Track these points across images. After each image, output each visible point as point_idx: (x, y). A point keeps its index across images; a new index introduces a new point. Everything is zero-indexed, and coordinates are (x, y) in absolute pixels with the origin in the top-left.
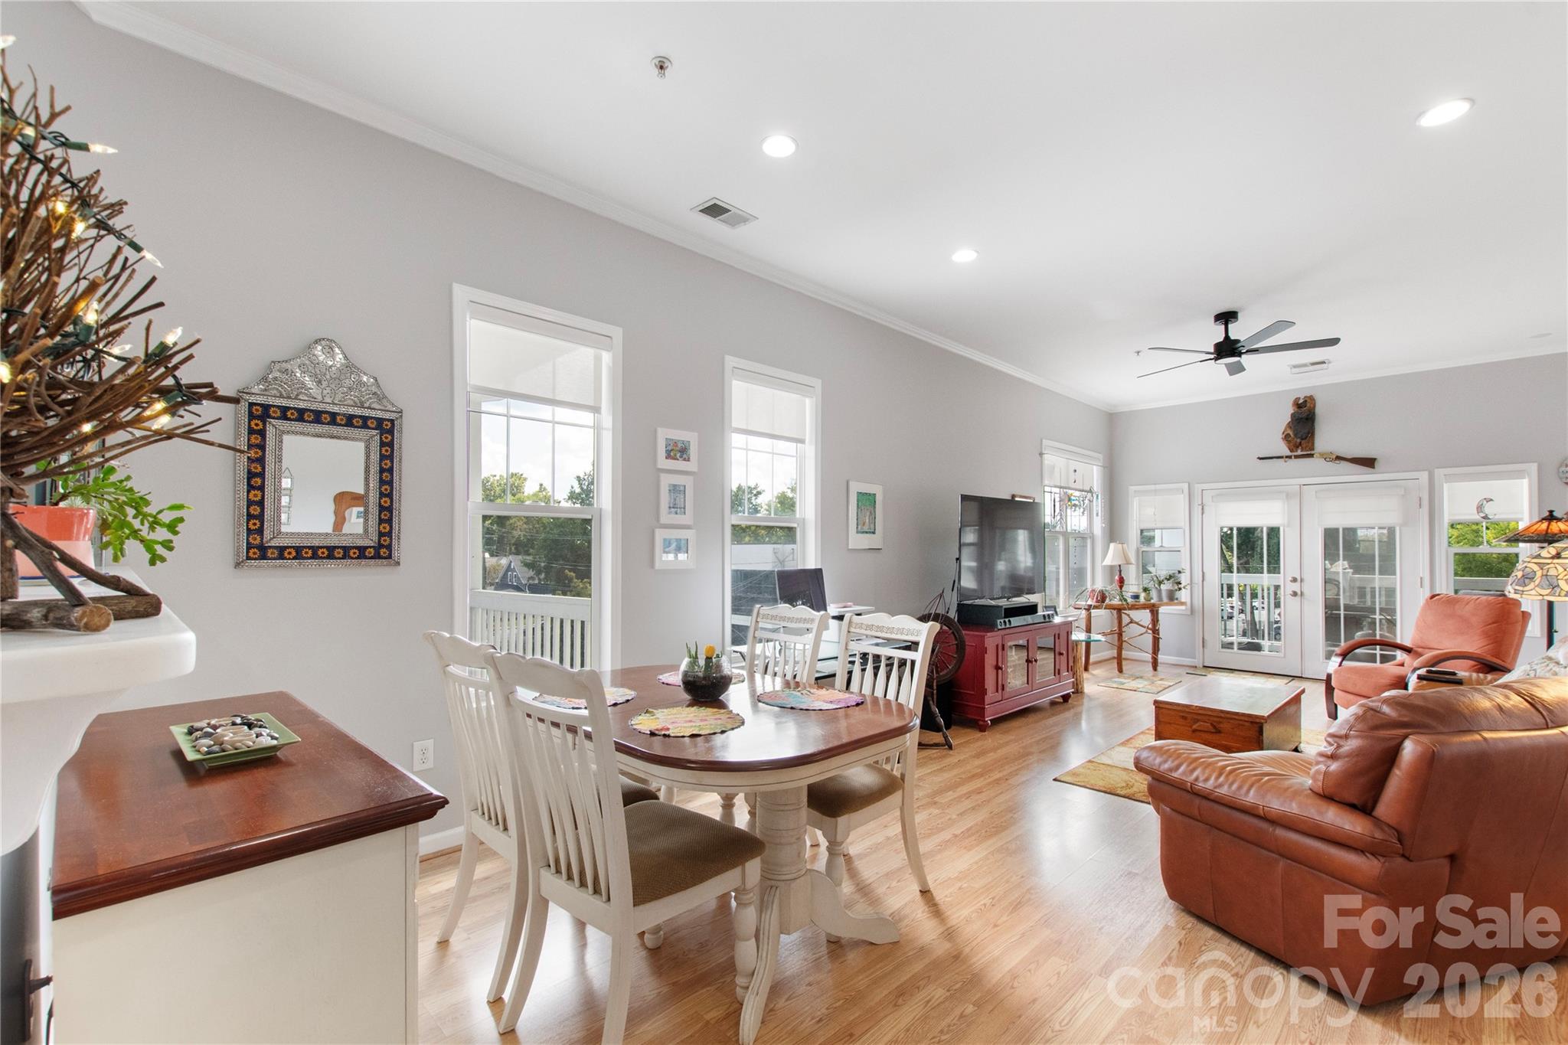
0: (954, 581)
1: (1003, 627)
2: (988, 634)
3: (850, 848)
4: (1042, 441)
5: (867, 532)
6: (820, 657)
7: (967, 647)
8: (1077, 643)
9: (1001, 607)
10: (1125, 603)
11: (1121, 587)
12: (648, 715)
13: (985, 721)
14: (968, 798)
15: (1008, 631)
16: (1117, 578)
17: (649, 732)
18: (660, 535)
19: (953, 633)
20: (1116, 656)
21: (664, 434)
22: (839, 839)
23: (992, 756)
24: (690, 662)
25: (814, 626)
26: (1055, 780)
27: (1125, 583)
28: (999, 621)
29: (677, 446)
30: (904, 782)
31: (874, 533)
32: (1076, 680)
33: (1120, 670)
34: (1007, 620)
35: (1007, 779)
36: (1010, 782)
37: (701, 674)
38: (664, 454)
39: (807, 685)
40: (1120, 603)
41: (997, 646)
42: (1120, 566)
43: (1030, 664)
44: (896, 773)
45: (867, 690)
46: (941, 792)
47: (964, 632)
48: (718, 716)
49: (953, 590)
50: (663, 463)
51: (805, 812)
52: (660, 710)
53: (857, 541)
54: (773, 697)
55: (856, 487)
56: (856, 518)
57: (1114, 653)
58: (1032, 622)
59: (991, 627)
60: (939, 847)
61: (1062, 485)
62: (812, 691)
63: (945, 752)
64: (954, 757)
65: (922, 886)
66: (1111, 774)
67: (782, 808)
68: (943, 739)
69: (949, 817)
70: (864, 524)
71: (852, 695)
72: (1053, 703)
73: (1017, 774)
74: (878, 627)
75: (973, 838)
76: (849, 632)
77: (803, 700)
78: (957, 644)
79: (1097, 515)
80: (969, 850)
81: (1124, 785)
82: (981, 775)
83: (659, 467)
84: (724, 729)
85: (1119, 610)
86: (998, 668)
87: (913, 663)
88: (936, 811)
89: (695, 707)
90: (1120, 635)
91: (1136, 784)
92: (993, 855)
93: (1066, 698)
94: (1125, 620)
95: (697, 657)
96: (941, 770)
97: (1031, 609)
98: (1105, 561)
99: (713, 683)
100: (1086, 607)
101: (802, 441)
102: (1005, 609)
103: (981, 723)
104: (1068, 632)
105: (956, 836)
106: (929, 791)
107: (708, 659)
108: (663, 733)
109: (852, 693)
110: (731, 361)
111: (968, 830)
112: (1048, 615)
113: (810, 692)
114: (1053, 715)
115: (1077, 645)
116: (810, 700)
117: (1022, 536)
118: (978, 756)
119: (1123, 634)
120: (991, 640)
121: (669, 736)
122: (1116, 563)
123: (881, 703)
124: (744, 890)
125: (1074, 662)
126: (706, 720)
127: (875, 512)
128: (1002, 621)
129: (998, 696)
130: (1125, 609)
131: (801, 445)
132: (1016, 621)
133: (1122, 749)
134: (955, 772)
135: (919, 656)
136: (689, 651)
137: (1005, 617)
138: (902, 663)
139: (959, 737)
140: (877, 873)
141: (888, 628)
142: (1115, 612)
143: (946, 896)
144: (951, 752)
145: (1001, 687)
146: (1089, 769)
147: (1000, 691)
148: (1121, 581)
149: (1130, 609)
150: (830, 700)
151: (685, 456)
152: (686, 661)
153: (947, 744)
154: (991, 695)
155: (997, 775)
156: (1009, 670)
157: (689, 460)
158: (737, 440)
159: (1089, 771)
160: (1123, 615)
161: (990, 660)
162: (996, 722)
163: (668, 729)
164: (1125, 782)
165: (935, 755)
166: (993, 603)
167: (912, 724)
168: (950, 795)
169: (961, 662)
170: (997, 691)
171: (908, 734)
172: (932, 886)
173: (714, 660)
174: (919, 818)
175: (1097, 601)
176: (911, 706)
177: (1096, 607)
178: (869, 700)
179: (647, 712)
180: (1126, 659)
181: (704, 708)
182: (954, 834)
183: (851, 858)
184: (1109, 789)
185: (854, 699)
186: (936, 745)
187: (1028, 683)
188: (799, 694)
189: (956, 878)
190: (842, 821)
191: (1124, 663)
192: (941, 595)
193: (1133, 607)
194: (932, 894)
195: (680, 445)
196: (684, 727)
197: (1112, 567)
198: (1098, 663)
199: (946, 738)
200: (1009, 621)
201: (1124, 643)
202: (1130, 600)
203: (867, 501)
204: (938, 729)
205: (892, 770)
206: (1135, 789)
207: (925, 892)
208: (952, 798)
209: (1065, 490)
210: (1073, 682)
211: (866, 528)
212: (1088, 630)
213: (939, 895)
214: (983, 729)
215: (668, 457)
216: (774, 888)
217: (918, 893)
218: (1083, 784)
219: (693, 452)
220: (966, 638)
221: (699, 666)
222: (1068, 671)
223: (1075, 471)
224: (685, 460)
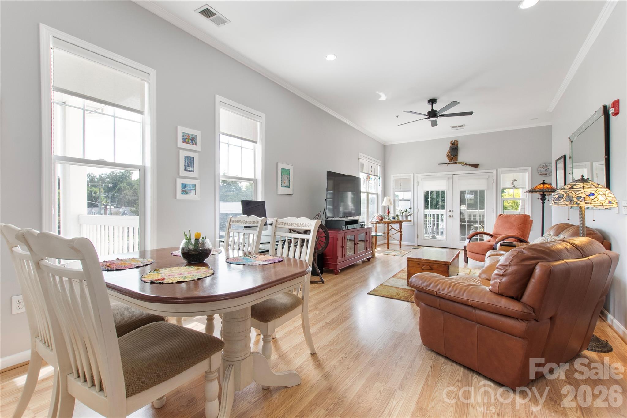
0: (324, 209)
1: (345, 229)
2: (339, 232)
3: (276, 335)
4: (359, 153)
5: (286, 187)
6: (261, 242)
7: (330, 238)
8: (373, 236)
9: (344, 221)
10: (390, 221)
11: (388, 214)
12: (155, 272)
13: (337, 270)
14: (331, 305)
15: (347, 231)
16: (387, 211)
17: (150, 282)
18: (180, 182)
19: (324, 231)
20: (386, 243)
21: (181, 130)
22: (269, 333)
23: (341, 285)
24: (186, 242)
25: (259, 225)
26: (368, 294)
27: (390, 213)
28: (343, 227)
29: (189, 137)
30: (303, 300)
31: (289, 187)
32: (373, 252)
33: (388, 248)
34: (346, 226)
35: (348, 295)
36: (350, 296)
37: (192, 248)
38: (182, 141)
39: (255, 253)
40: (388, 221)
41: (342, 237)
42: (388, 206)
43: (356, 245)
44: (300, 296)
45: (285, 255)
46: (320, 303)
47: (329, 231)
48: (199, 271)
49: (324, 213)
50: (181, 144)
51: (250, 320)
52: (164, 269)
53: (281, 190)
54: (235, 259)
55: (281, 166)
56: (281, 180)
57: (386, 241)
58: (356, 228)
59: (340, 229)
60: (319, 330)
61: (367, 173)
62: (256, 256)
63: (321, 285)
64: (325, 287)
65: (312, 352)
66: (390, 289)
67: (236, 320)
68: (320, 279)
69: (323, 315)
70: (284, 183)
71: (277, 257)
72: (363, 262)
73: (352, 293)
74: (291, 224)
75: (335, 323)
76: (276, 227)
77: (251, 261)
78: (326, 237)
79: (380, 185)
80: (333, 330)
81: (396, 294)
82: (337, 294)
83: (179, 146)
84: (200, 277)
85: (388, 223)
86: (343, 247)
87: (308, 241)
88: (318, 312)
89: (187, 266)
90: (388, 233)
91: (401, 293)
92: (344, 331)
93: (369, 259)
94: (390, 228)
95: (190, 239)
96: (320, 293)
97: (356, 222)
98: (383, 204)
99: (199, 253)
100: (376, 223)
101: (255, 142)
102: (346, 222)
103: (335, 271)
104: (370, 232)
105: (327, 323)
106: (314, 303)
107: (197, 240)
108: (160, 281)
109: (277, 256)
110: (218, 98)
111: (332, 320)
112: (363, 225)
113: (255, 257)
114: (364, 266)
115: (373, 237)
116: (255, 260)
117: (350, 195)
118: (335, 285)
119: (389, 233)
120: (340, 235)
121: (163, 283)
122: (386, 205)
123: (292, 260)
124: (210, 371)
125: (372, 244)
126: (191, 273)
127: (289, 178)
128: (344, 226)
129: (343, 259)
130: (390, 223)
131: (255, 144)
132: (350, 227)
133: (393, 279)
134: (325, 293)
135: (311, 237)
136: (186, 236)
137: (345, 225)
138: (303, 240)
139: (326, 277)
140: (290, 347)
141: (295, 224)
142: (386, 225)
143: (324, 355)
144: (323, 284)
145: (344, 255)
146: (381, 288)
147: (343, 257)
148: (389, 212)
149: (392, 223)
150: (265, 260)
151: (194, 142)
152: (184, 241)
153: (321, 281)
154: (340, 259)
155: (343, 294)
156: (347, 248)
157: (196, 145)
158: (223, 139)
159: (381, 289)
160: (389, 226)
161: (339, 244)
162: (342, 270)
163: (164, 279)
164: (396, 293)
165: (316, 286)
166: (340, 219)
167: (308, 270)
168: (324, 304)
169: (328, 245)
170: (342, 257)
171: (306, 275)
172: (316, 350)
173: (200, 241)
174: (310, 316)
175: (380, 220)
176: (307, 261)
177: (379, 223)
178: (285, 260)
179: (155, 270)
180: (390, 244)
181: (192, 267)
182: (326, 323)
183: (277, 339)
184: (390, 296)
185: (277, 259)
186: (317, 282)
187: (354, 253)
188: (249, 258)
189: (328, 345)
190: (271, 324)
191: (389, 245)
192: (319, 214)
193: (393, 222)
194: (317, 355)
195: (191, 137)
196: (175, 277)
197: (384, 207)
198: (379, 245)
199: (321, 278)
200: (347, 227)
201: (389, 237)
202: (392, 219)
203: (286, 172)
204: (317, 275)
205: (297, 294)
206: (400, 296)
207: (313, 354)
208: (324, 305)
209: (368, 175)
210: (371, 252)
211: (285, 185)
212: (376, 231)
213: (320, 355)
214: (336, 274)
215: (184, 141)
216: (231, 366)
217: (310, 355)
218: (379, 295)
219: (198, 140)
220: (330, 234)
221: (192, 244)
222: (370, 248)
223: (372, 167)
224: (193, 144)
